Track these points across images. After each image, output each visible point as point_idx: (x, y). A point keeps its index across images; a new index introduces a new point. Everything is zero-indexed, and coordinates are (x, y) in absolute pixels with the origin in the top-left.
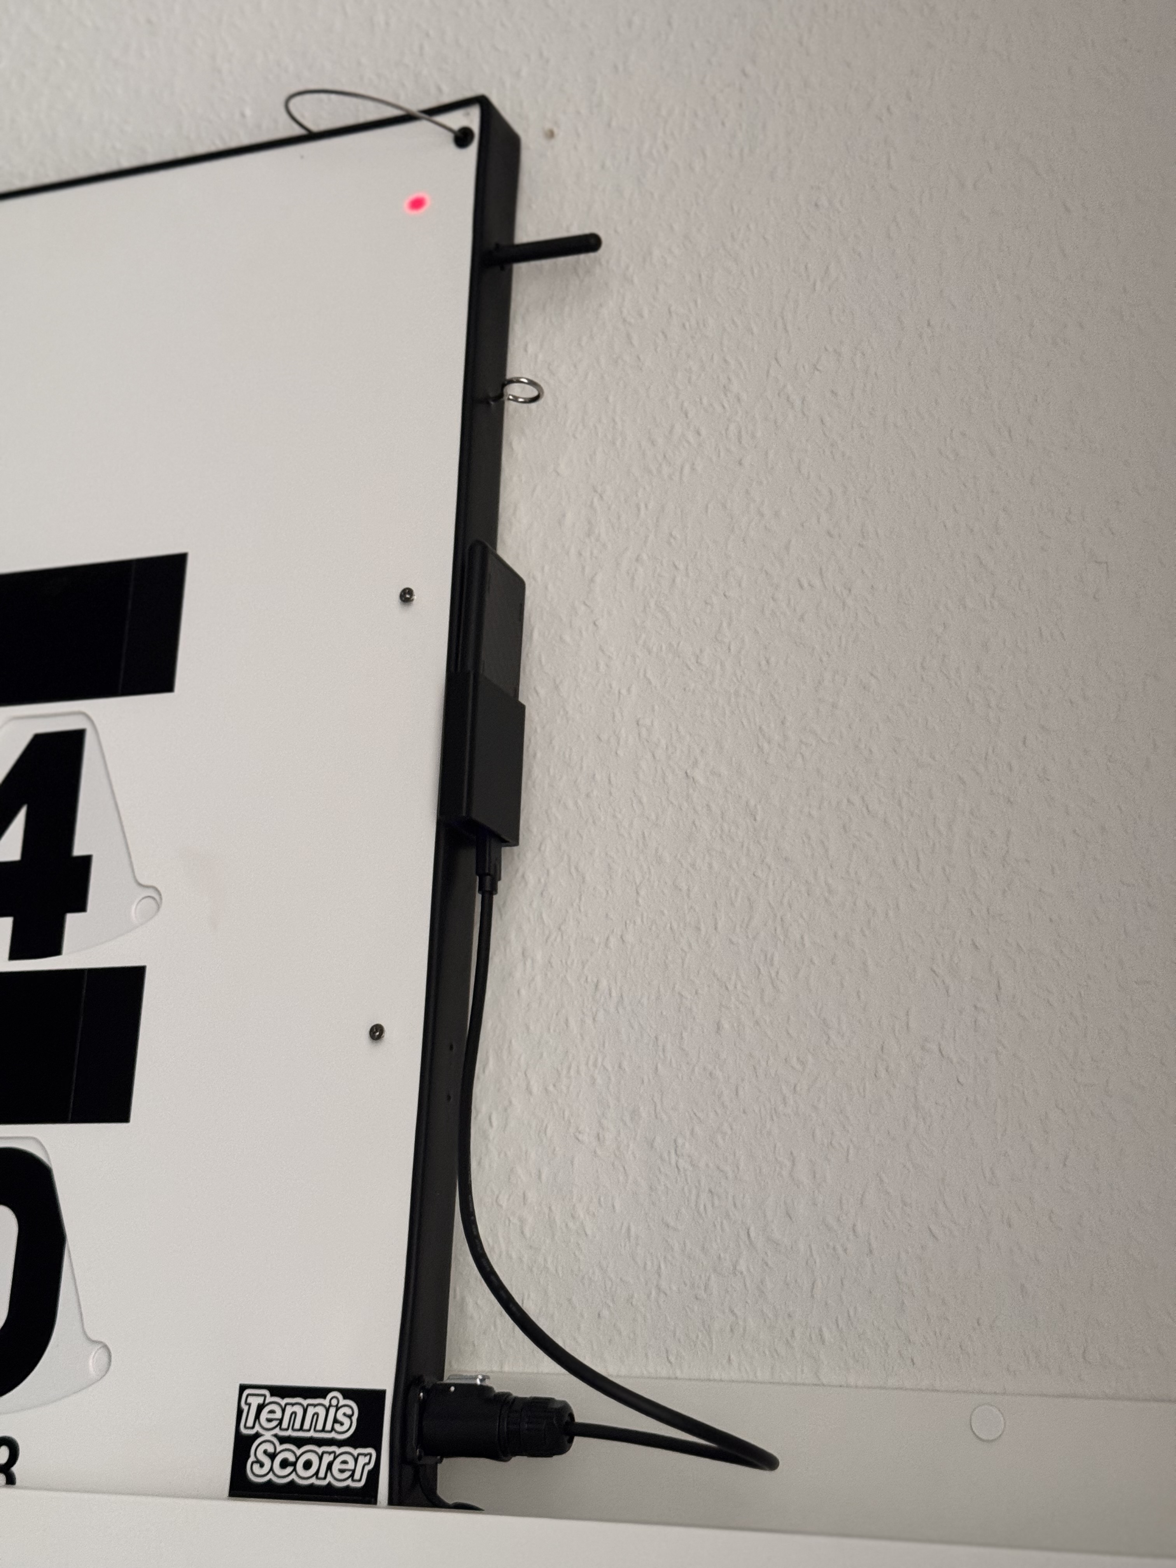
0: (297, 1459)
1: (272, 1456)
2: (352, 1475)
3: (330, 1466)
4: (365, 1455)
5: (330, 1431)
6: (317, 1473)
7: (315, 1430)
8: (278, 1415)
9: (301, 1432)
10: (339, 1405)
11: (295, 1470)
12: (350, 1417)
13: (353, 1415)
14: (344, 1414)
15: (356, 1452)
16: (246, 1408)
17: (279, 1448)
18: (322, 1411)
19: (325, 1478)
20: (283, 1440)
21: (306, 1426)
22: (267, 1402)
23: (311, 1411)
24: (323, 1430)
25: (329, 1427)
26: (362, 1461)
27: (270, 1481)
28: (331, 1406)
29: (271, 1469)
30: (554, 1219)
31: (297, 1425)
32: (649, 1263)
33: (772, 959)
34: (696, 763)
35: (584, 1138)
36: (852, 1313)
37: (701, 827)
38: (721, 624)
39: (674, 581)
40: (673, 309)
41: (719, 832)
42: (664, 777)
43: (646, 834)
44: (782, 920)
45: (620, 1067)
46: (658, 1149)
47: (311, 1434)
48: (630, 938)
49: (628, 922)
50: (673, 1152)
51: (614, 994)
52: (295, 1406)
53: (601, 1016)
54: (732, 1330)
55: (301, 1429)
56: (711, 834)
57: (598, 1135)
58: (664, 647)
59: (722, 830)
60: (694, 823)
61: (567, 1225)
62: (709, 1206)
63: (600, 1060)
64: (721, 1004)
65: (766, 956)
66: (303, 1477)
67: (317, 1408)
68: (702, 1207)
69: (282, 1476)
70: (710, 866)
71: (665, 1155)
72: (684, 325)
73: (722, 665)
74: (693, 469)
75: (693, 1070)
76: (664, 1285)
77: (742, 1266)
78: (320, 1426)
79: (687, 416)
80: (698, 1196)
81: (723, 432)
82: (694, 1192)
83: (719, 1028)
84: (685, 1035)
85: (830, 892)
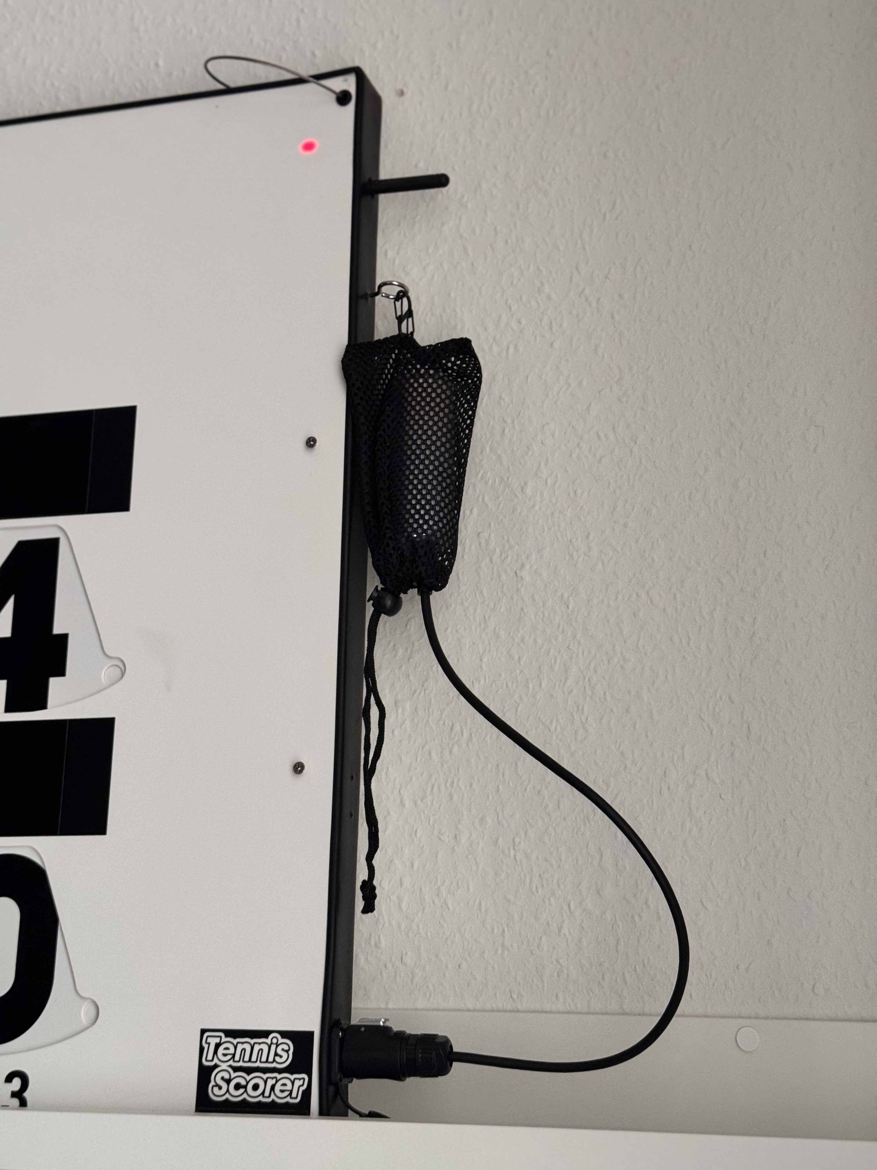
0: (248, 1083)
1: (228, 1081)
2: (290, 1094)
3: (273, 1088)
4: (300, 1079)
5: (272, 1062)
6: (263, 1093)
7: (261, 1062)
8: (232, 1051)
9: (250, 1063)
10: (279, 1043)
11: (246, 1091)
12: (287, 1051)
13: (289, 1050)
14: (283, 1050)
15: (292, 1077)
16: (206, 1046)
17: (233, 1075)
18: (265, 1048)
19: (270, 1096)
20: (236, 1069)
21: (254, 1058)
22: (222, 1041)
23: (257, 1048)
24: (267, 1061)
25: (271, 1059)
26: (297, 1083)
27: (227, 1100)
28: (272, 1043)
29: (228, 1091)
30: (424, 897)
31: (247, 1058)
32: (496, 929)
33: (583, 709)
34: (523, 566)
35: (445, 838)
37: (528, 612)
38: (540, 464)
40: (498, 229)
41: (541, 616)
42: (499, 575)
43: (487, 617)
44: (589, 681)
45: (471, 786)
46: (501, 846)
47: (258, 1064)
51: (465, 734)
52: (245, 1044)
54: (558, 976)
55: (250, 1061)
56: (535, 618)
57: (456, 836)
58: (497, 480)
60: (522, 609)
61: (433, 901)
62: (539, 887)
63: (456, 781)
65: (578, 706)
66: (253, 1096)
67: (261, 1045)
68: (534, 887)
69: (236, 1096)
70: (535, 641)
71: (506, 850)
72: (506, 241)
73: (541, 494)
74: (516, 349)
76: (507, 944)
77: (565, 930)
78: (264, 1059)
79: (511, 310)
81: (539, 323)
82: (528, 877)
85: (625, 660)
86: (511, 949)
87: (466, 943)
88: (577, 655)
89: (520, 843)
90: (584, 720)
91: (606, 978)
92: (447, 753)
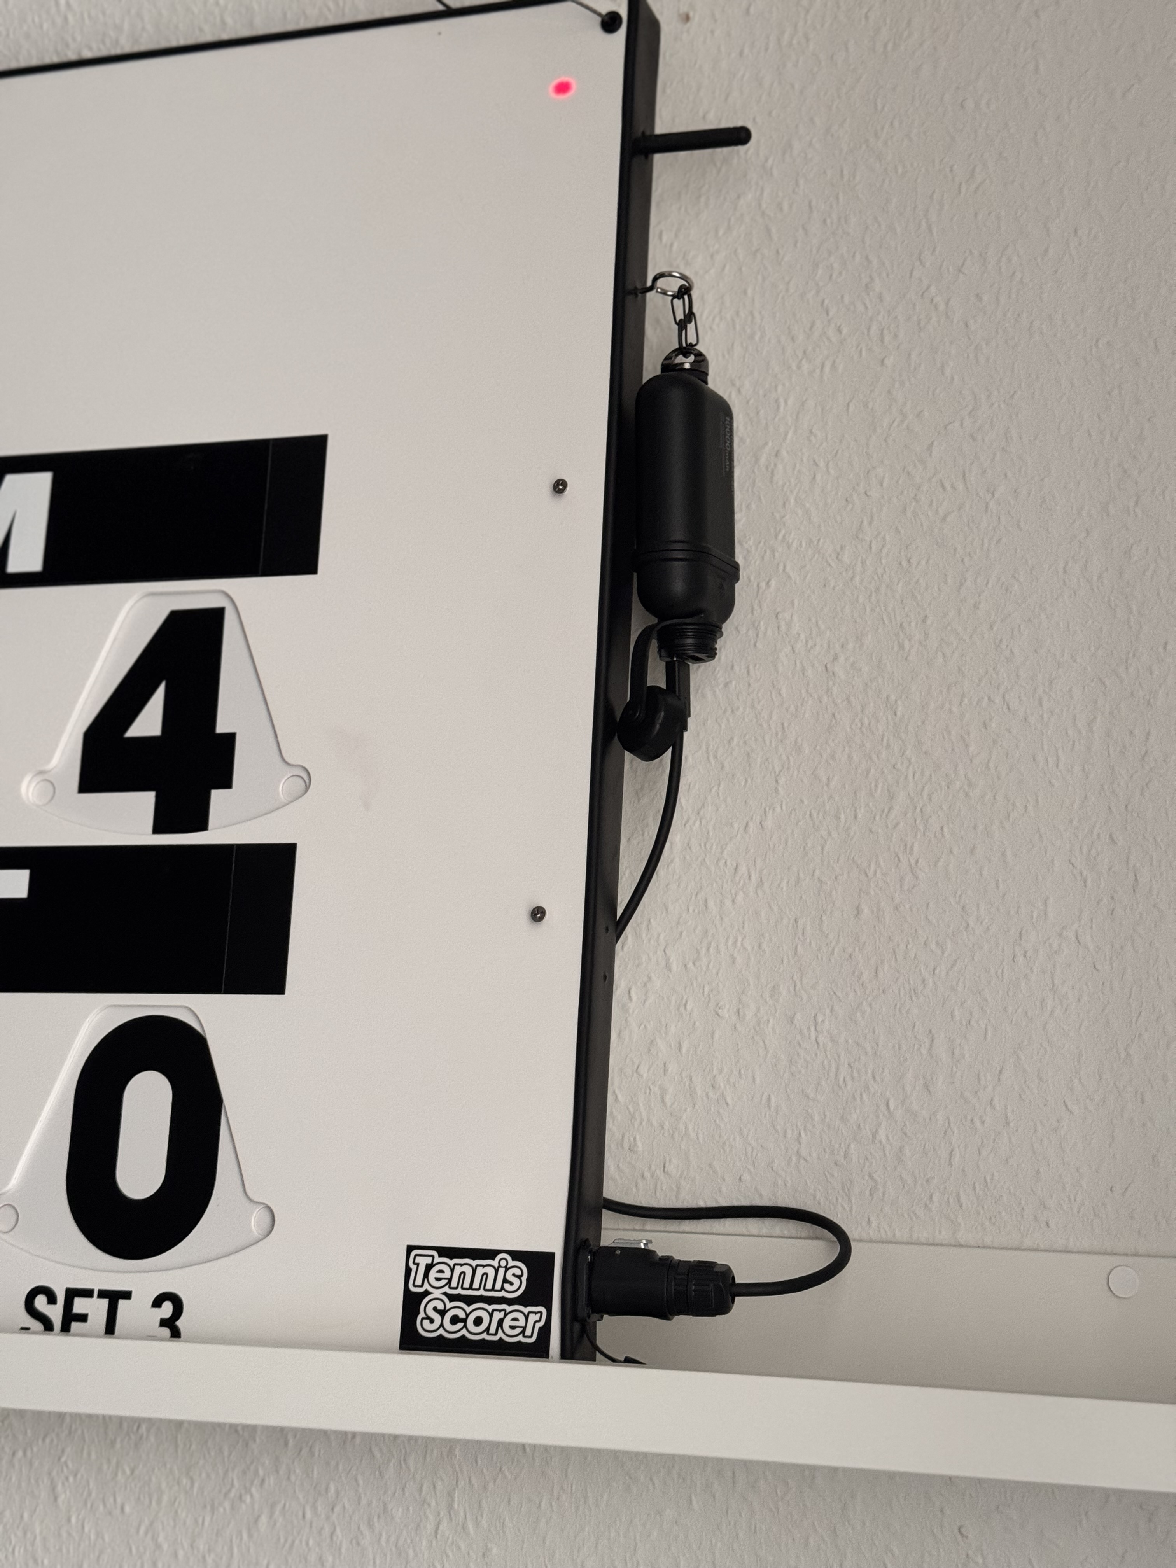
0: (467, 1315)
1: (442, 1313)
2: (523, 1332)
3: (500, 1323)
4: (536, 1313)
5: (500, 1291)
6: (488, 1329)
7: (485, 1290)
8: (447, 1274)
9: (470, 1291)
10: (508, 1266)
11: (465, 1326)
12: (519, 1277)
13: (522, 1275)
14: (514, 1275)
15: (526, 1310)
16: (414, 1267)
17: (449, 1305)
18: (491, 1272)
19: (496, 1334)
20: (452, 1298)
21: (476, 1285)
22: (435, 1262)
23: (480, 1271)
24: (493, 1289)
25: (498, 1286)
26: (533, 1318)
27: (441, 1336)
28: (500, 1266)
29: (442, 1325)
30: (695, 1089)
31: (467, 1284)
32: (789, 1132)
33: (912, 848)
34: (836, 658)
35: (725, 1013)
36: (988, 1179)
37: (841, 719)
38: (862, 522)
39: (814, 477)
40: (814, 203)
41: (859, 725)
42: (804, 670)
43: (786, 725)
44: (921, 810)
45: (760, 946)
46: (798, 1026)
47: (481, 1292)
48: (769, 823)
49: (767, 809)
50: (812, 1029)
51: (753, 878)
52: (464, 1266)
53: (740, 897)
54: (871, 1194)
55: (471, 1288)
56: (851, 727)
57: (738, 1011)
58: (804, 544)
59: (862, 724)
60: (834, 715)
61: (707, 1094)
62: (848, 1079)
63: (740, 939)
64: (860, 890)
65: (906, 845)
66: (474, 1332)
67: (486, 1268)
68: (842, 1079)
69: (452, 1332)
70: (850, 757)
71: (805, 1031)
72: (825, 221)
73: (863, 562)
74: (834, 366)
75: (832, 953)
76: (804, 1152)
77: (882, 1135)
78: (489, 1286)
79: (828, 314)
80: (838, 1069)
81: (866, 332)
82: (834, 1066)
83: (858, 911)
84: (824, 918)
85: (970, 785)
86: (808, 1159)
87: (749, 1149)
88: (906, 777)
89: (823, 1021)
90: (913, 863)
91: (935, 1198)
92: (728, 903)
